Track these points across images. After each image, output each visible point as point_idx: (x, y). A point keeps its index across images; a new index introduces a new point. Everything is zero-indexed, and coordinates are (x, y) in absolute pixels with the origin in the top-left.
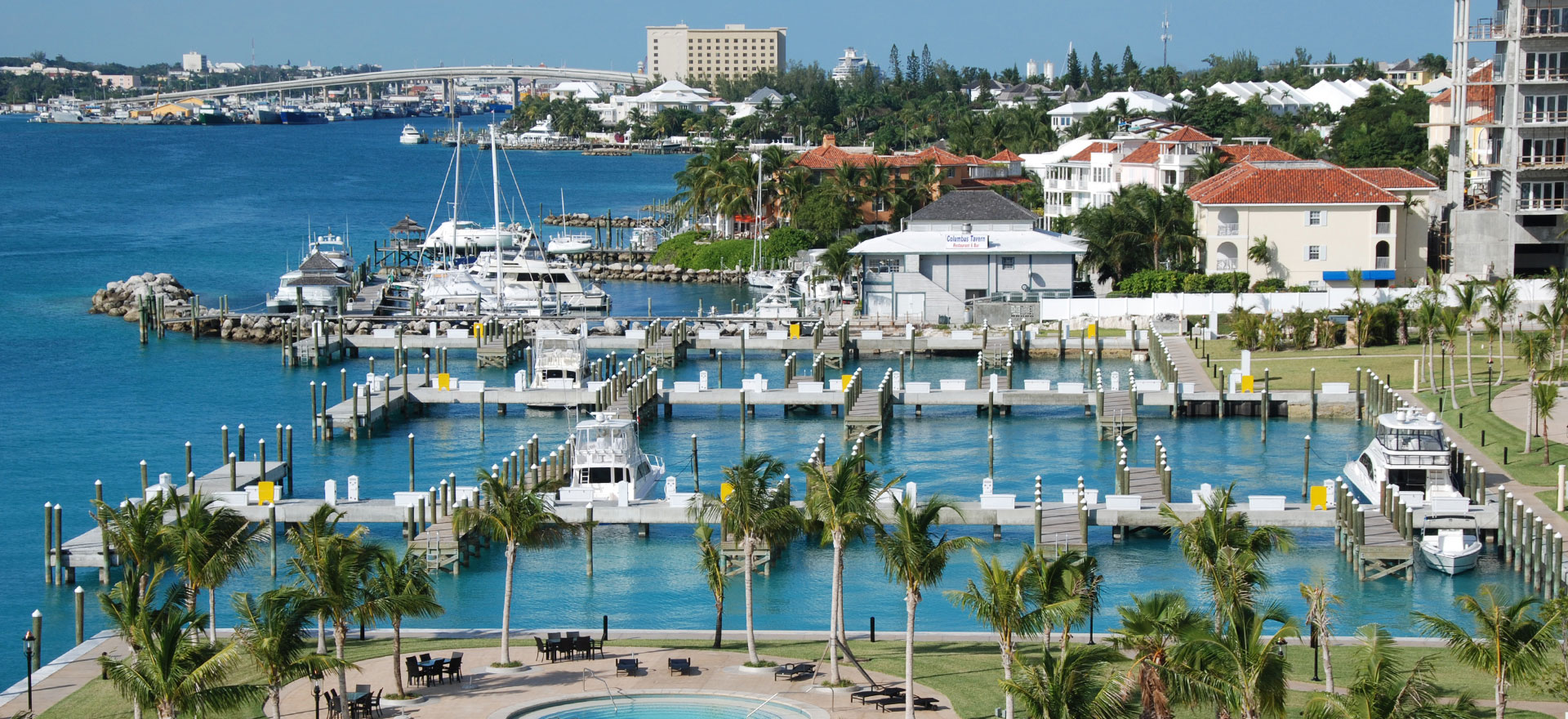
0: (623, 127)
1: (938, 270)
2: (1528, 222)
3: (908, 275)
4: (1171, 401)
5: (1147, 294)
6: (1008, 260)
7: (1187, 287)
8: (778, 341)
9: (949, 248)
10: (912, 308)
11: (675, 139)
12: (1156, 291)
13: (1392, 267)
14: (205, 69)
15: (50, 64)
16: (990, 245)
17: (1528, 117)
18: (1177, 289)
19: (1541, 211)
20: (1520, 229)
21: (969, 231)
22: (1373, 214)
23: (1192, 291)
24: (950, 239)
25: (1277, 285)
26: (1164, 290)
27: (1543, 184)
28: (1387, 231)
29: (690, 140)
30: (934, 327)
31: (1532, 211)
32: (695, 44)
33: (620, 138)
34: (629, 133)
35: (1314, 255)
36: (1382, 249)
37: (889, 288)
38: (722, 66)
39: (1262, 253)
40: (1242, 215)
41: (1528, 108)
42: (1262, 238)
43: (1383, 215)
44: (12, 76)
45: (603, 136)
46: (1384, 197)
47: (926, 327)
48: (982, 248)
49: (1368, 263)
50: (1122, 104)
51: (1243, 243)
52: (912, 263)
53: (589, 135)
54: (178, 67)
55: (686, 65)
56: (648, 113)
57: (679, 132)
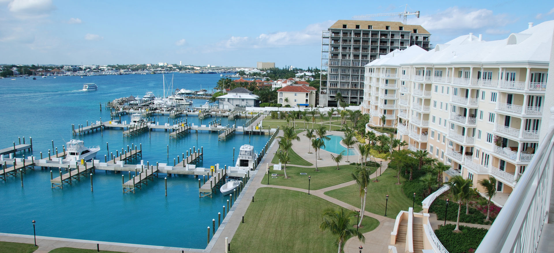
0: (248, 75)
1: (231, 101)
2: (331, 97)
3: (226, 102)
4: (242, 131)
5: (264, 107)
6: (243, 100)
7: (271, 106)
8: (197, 113)
9: (233, 97)
10: (226, 107)
11: (255, 77)
12: (266, 106)
13: (308, 104)
14: (210, 67)
15: (191, 66)
16: (240, 97)
17: (331, 79)
18: (269, 106)
19: (333, 95)
20: (329, 98)
21: (237, 95)
22: (305, 94)
23: (272, 107)
24: (233, 96)
25: (288, 106)
26: (267, 106)
27: (333, 91)
28: (308, 97)
29: (256, 77)
30: (228, 111)
31: (331, 95)
32: (263, 64)
33: (248, 76)
35: (295, 101)
36: (307, 100)
37: (222, 104)
38: (265, 67)
39: (287, 100)
40: (284, 94)
41: (331, 78)
42: (287, 98)
43: (307, 94)
45: (245, 76)
46: (307, 91)
47: (226, 111)
48: (239, 98)
49: (304, 103)
51: (284, 98)
52: (227, 100)
53: (244, 76)
54: (207, 66)
55: (262, 67)
56: (251, 73)
57: (255, 76)
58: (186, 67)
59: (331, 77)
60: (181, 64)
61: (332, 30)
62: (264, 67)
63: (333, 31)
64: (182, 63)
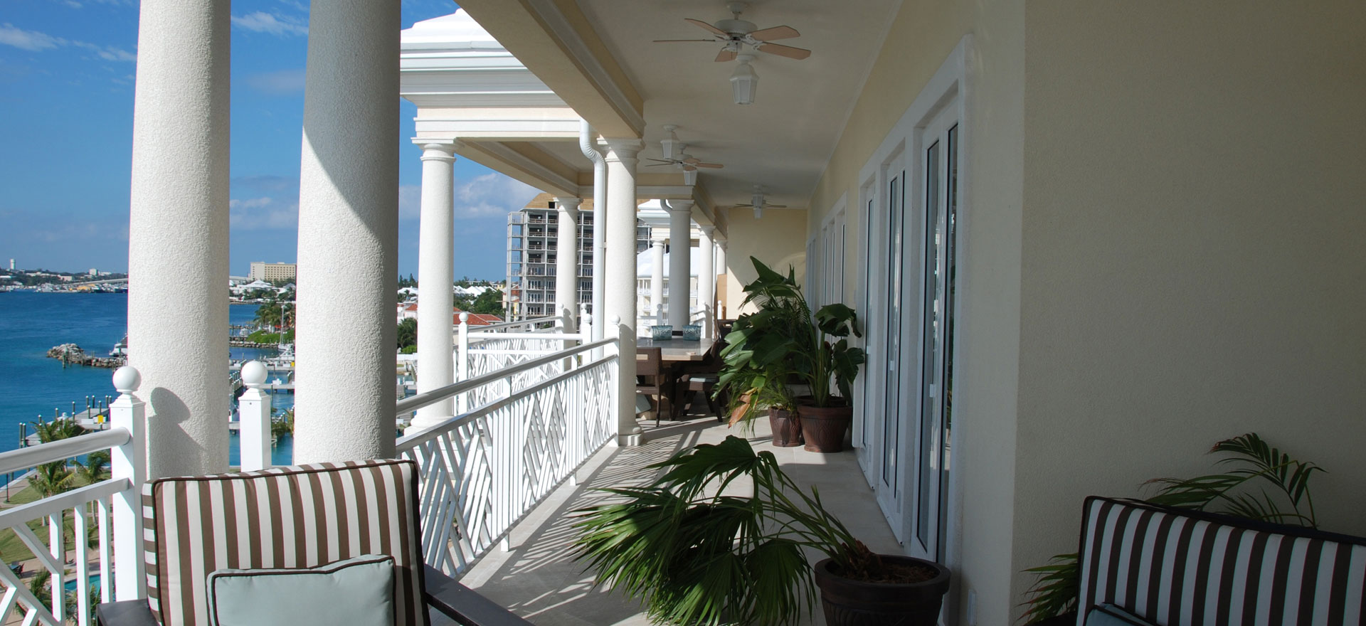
0: (241, 295)
8: (287, 368)
11: (259, 300)
14: (97, 274)
15: (43, 272)
17: (529, 300)
29: (264, 299)
32: (267, 268)
33: (240, 299)
34: (243, 297)
38: (276, 276)
41: (529, 297)
44: (30, 276)
45: (234, 298)
46: (486, 323)
50: (407, 292)
53: (230, 297)
54: (88, 274)
55: (264, 275)
56: (250, 290)
57: (260, 297)
58: (28, 274)
59: (529, 295)
60: (12, 267)
61: (529, 210)
62: (273, 276)
63: (531, 213)
64: (15, 263)
